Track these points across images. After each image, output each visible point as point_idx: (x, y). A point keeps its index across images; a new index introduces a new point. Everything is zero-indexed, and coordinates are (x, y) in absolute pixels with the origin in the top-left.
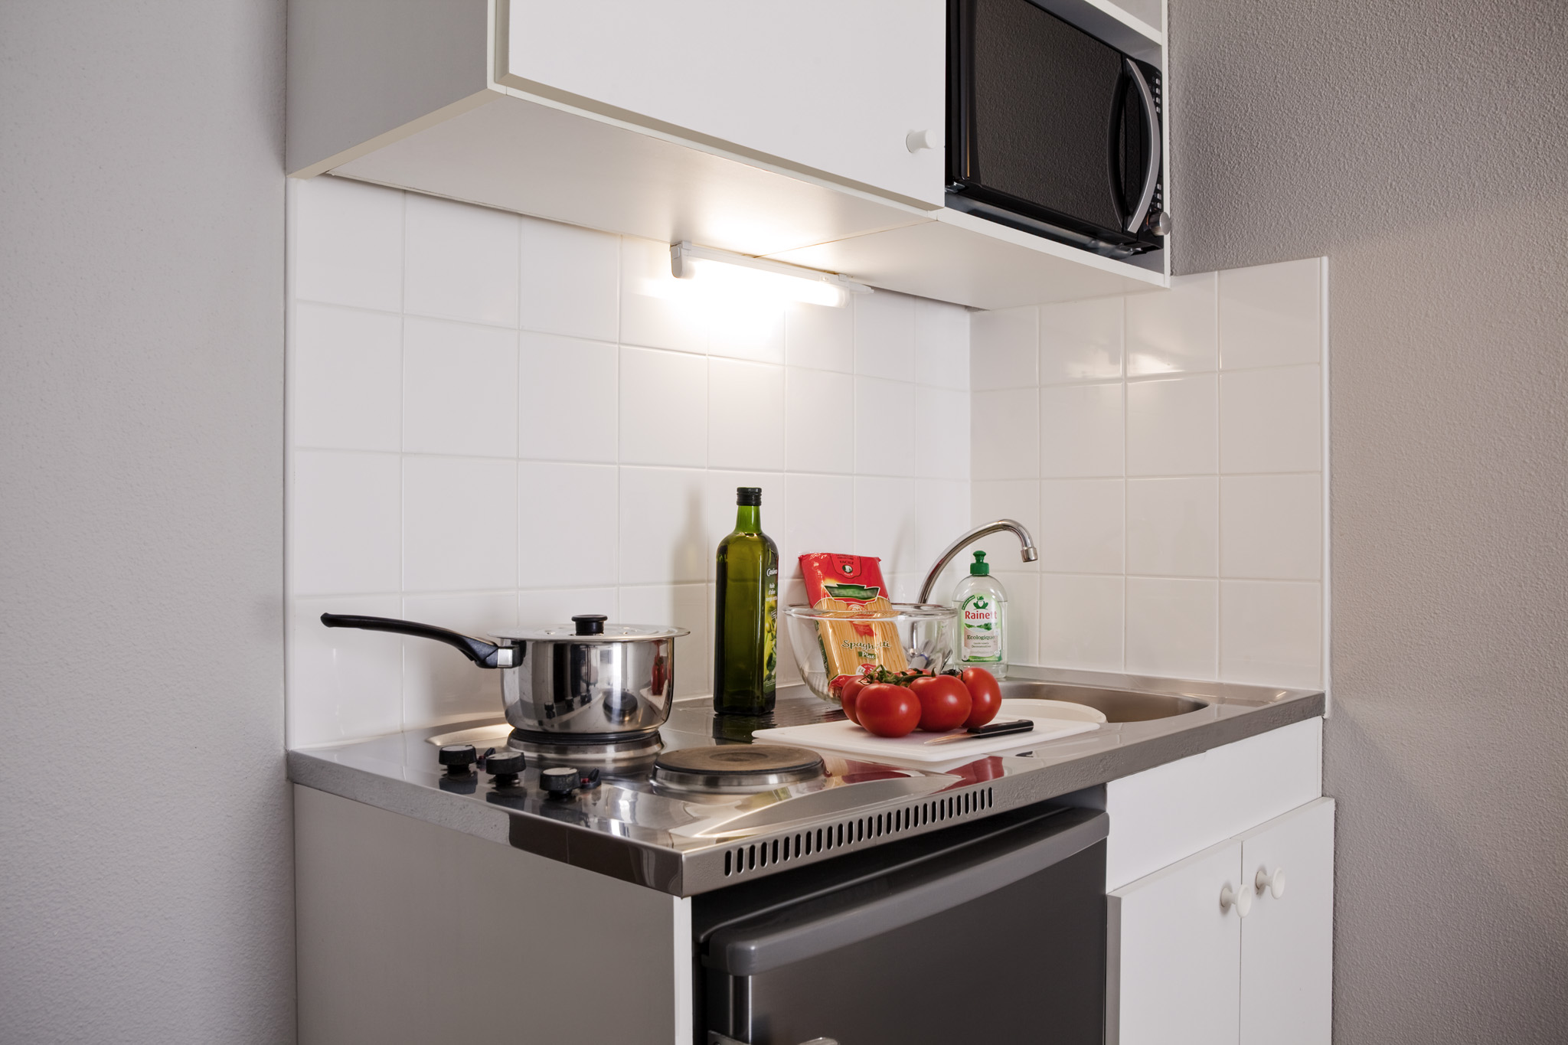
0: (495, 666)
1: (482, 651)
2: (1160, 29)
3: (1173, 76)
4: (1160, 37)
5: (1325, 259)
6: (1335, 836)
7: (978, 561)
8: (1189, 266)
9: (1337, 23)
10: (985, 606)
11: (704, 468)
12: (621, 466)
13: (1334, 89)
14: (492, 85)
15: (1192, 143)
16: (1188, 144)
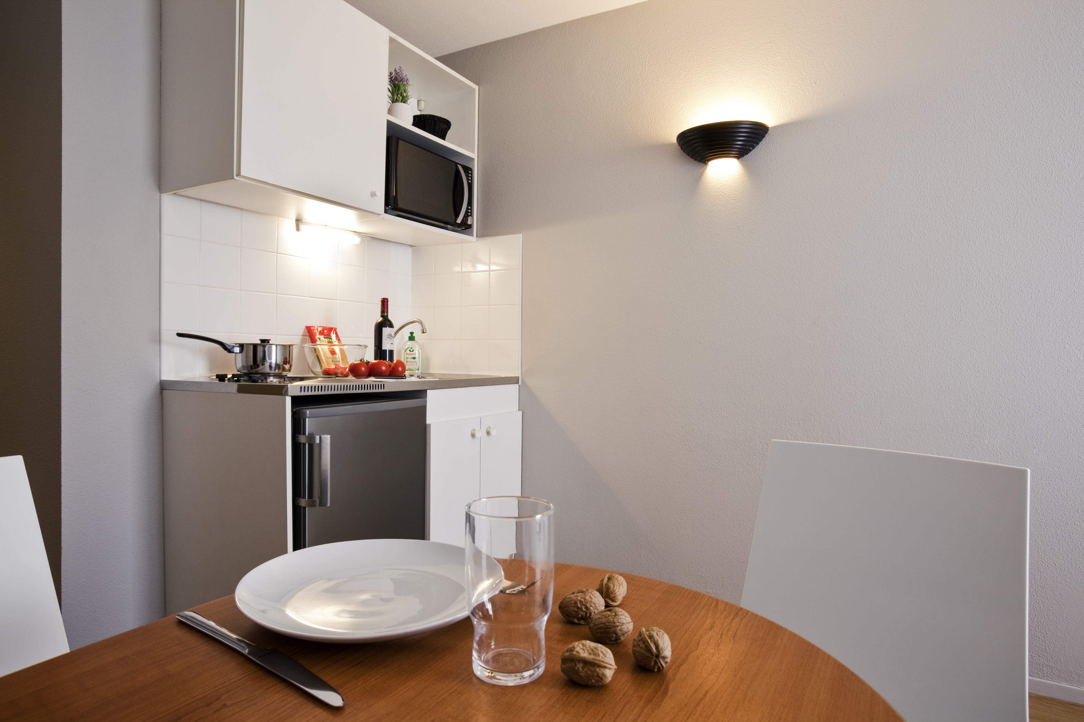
0: (233, 352)
1: (229, 348)
2: (474, 153)
3: (479, 169)
4: (474, 156)
5: (521, 235)
6: (522, 423)
7: (411, 335)
8: (483, 234)
9: (526, 158)
10: (413, 351)
11: (307, 297)
12: (277, 295)
13: (525, 179)
14: (235, 177)
15: (484, 193)
16: (483, 193)
